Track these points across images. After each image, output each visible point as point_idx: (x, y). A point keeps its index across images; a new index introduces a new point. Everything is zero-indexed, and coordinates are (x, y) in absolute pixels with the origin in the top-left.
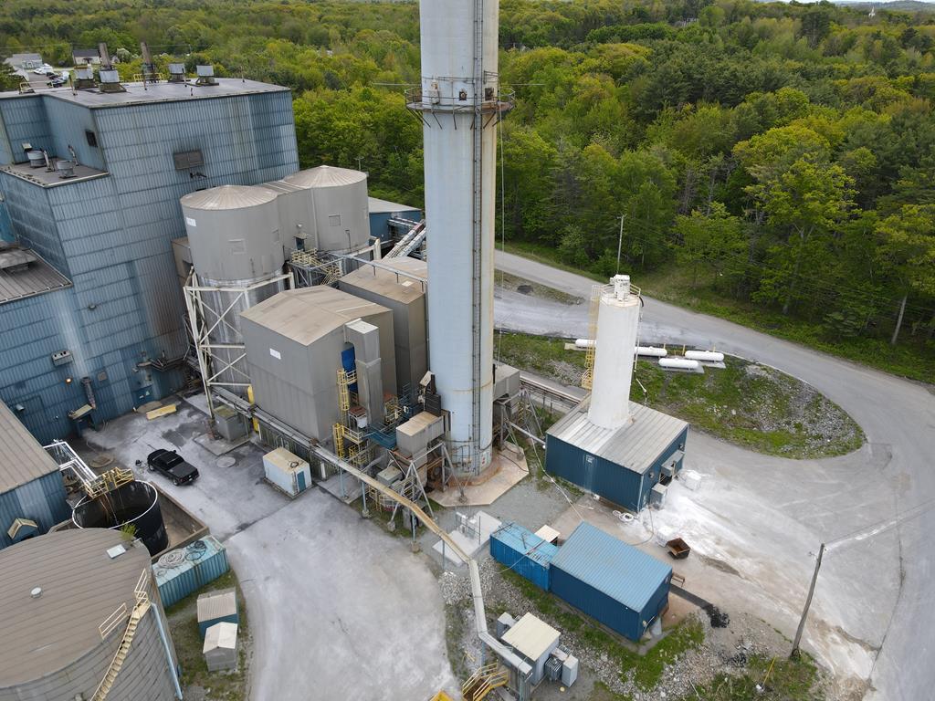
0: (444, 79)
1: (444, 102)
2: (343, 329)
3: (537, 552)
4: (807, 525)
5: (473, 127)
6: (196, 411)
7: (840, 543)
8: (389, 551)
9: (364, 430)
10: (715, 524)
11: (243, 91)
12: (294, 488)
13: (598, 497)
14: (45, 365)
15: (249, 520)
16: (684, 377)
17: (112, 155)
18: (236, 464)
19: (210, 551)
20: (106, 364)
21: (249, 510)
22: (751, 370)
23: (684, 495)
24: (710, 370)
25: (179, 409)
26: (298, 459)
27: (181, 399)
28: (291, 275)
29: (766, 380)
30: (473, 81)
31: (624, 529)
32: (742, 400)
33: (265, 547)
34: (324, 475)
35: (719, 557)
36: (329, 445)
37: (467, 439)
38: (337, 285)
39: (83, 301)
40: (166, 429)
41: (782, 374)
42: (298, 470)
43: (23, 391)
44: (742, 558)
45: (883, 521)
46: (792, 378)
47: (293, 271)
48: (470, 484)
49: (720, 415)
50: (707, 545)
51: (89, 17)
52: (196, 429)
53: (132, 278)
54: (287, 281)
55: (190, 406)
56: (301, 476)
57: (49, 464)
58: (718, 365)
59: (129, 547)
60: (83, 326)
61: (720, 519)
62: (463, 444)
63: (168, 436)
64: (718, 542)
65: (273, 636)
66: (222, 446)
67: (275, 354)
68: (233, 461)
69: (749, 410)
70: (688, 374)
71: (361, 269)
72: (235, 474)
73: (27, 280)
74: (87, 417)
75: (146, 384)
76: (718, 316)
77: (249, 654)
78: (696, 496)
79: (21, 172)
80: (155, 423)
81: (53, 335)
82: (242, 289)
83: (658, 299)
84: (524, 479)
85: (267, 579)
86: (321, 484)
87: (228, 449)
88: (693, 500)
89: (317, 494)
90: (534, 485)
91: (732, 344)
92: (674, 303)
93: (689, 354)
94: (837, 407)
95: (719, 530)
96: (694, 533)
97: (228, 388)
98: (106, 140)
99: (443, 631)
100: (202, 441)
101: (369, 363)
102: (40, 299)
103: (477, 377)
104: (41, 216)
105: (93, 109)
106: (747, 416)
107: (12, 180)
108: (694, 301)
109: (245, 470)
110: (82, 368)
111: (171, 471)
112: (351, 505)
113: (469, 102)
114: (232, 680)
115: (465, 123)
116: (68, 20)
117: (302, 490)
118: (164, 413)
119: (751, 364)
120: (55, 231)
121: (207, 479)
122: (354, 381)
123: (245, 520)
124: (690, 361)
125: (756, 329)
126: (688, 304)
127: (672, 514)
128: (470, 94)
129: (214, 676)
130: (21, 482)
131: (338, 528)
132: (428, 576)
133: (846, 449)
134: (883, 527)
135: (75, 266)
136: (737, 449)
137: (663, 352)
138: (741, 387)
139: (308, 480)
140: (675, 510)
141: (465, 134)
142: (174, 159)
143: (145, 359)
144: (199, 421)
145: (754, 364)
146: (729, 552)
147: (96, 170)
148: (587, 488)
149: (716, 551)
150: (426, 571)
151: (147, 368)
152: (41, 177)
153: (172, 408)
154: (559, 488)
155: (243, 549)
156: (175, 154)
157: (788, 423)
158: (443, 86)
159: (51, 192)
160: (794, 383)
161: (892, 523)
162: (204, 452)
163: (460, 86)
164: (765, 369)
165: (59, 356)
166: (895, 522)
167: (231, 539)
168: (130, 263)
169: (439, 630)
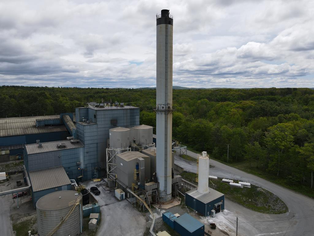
0: (159, 104)
1: (159, 109)
2: (137, 159)
3: (172, 218)
4: (257, 228)
5: (165, 114)
6: (105, 181)
7: (265, 234)
8: (137, 215)
9: (139, 185)
10: (228, 223)
11: (128, 108)
12: (120, 198)
13: (197, 212)
14: (75, 164)
15: (108, 204)
16: (237, 189)
17: (98, 120)
18: (110, 193)
19: (97, 206)
20: (87, 166)
21: (109, 202)
22: (258, 189)
23: (222, 216)
24: (245, 187)
25: (101, 180)
26: (122, 191)
27: (102, 178)
28: (130, 148)
29: (262, 192)
30: (165, 105)
31: (201, 220)
32: (254, 197)
33: (110, 209)
34: (128, 197)
35: (225, 231)
36: (130, 188)
37: (163, 191)
38: (141, 152)
39: (86, 151)
40: (97, 184)
41: (268, 191)
42: (122, 193)
43: (69, 169)
44: (232, 232)
45: (281, 231)
46: (271, 193)
47: (131, 148)
48: (164, 204)
49: (245, 200)
50: (223, 228)
51: (111, 94)
52: (103, 185)
53: (97, 147)
54: (130, 149)
55: (104, 180)
56: (122, 195)
57: (70, 183)
58: (249, 187)
59: (79, 194)
60: (85, 157)
61: (230, 223)
62: (162, 192)
63: (96, 185)
64: (227, 227)
65: (105, 227)
66: (108, 189)
67: (122, 164)
68: (109, 192)
69: (255, 200)
70: (238, 188)
71: (148, 149)
72: (108, 194)
73: (76, 145)
74: (80, 178)
75: (95, 173)
76: (255, 175)
77: (98, 228)
78: (226, 216)
79: (80, 123)
80: (95, 182)
81: (78, 158)
82: (118, 150)
83: (238, 169)
84: (178, 205)
85: (108, 215)
86: (127, 199)
87: (109, 189)
88: (225, 217)
89: (126, 201)
90: (181, 207)
91: (255, 182)
92: (243, 170)
93: (240, 182)
94: (282, 202)
95: (228, 225)
96: (221, 224)
97: (112, 175)
98: (98, 117)
99: (144, 232)
100: (104, 187)
101: (142, 168)
102: (78, 149)
103: (166, 173)
104: (82, 132)
105: (96, 110)
106: (254, 202)
107: (79, 124)
108: (249, 170)
109: (111, 194)
110: (82, 166)
111: (95, 191)
112: (132, 204)
113: (164, 109)
114: (93, 232)
115: (163, 113)
116: (106, 95)
117: (122, 199)
118: (98, 181)
119: (259, 187)
120: (84, 135)
121: (102, 195)
122: (138, 172)
123: (107, 204)
124: (239, 184)
125: (266, 179)
126: (247, 171)
127: (216, 219)
128: (164, 107)
129: (90, 231)
130: (63, 185)
131: (128, 208)
132: (145, 221)
133: (280, 213)
134: (281, 232)
135: (86, 142)
136: (245, 208)
137: (232, 181)
138: (254, 193)
139: (124, 197)
140: (218, 218)
141: (163, 115)
142: (111, 122)
143: (96, 167)
144: (105, 183)
145: (260, 188)
146: (229, 230)
147: (95, 123)
148: (194, 209)
149: (225, 229)
150: (145, 220)
151: (96, 169)
152: (84, 124)
153: (99, 180)
154: (187, 209)
155: (104, 209)
156: (111, 120)
157: (266, 205)
158: (159, 106)
159: (85, 127)
160: (271, 194)
161: (284, 232)
162: (103, 190)
163: (162, 106)
164: (263, 189)
165: (78, 163)
166: (285, 232)
167: (103, 207)
168: (97, 143)
169: (143, 232)
